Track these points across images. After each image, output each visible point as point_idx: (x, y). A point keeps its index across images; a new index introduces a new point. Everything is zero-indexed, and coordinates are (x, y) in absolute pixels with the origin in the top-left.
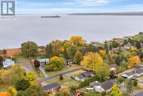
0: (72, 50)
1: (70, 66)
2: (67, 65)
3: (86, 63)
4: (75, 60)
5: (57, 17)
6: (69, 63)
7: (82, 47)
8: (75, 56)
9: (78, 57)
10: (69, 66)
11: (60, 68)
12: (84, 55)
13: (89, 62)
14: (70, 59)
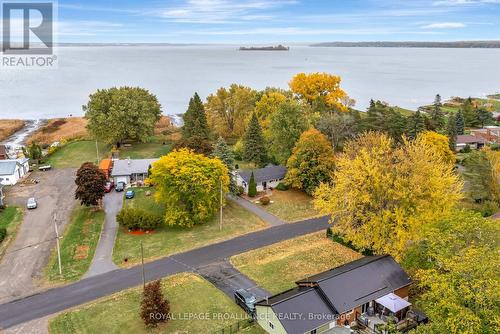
0: (284, 124)
1: (265, 203)
2: (253, 194)
3: (349, 198)
4: (293, 171)
5: (280, 48)
6: (265, 185)
7: (334, 117)
8: (297, 151)
9: (312, 156)
10: (257, 201)
11: (201, 215)
12: (339, 150)
13: (366, 198)
14: (276, 164)
